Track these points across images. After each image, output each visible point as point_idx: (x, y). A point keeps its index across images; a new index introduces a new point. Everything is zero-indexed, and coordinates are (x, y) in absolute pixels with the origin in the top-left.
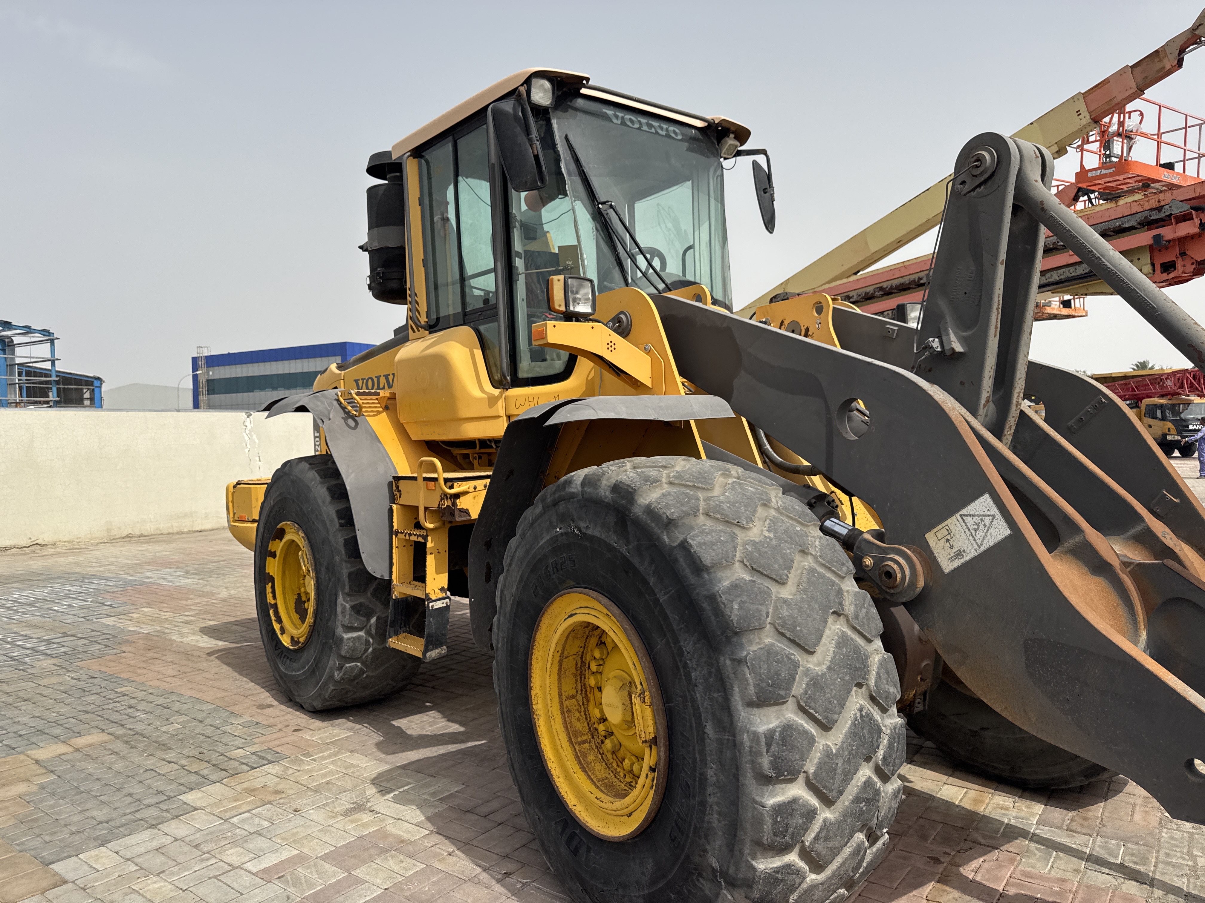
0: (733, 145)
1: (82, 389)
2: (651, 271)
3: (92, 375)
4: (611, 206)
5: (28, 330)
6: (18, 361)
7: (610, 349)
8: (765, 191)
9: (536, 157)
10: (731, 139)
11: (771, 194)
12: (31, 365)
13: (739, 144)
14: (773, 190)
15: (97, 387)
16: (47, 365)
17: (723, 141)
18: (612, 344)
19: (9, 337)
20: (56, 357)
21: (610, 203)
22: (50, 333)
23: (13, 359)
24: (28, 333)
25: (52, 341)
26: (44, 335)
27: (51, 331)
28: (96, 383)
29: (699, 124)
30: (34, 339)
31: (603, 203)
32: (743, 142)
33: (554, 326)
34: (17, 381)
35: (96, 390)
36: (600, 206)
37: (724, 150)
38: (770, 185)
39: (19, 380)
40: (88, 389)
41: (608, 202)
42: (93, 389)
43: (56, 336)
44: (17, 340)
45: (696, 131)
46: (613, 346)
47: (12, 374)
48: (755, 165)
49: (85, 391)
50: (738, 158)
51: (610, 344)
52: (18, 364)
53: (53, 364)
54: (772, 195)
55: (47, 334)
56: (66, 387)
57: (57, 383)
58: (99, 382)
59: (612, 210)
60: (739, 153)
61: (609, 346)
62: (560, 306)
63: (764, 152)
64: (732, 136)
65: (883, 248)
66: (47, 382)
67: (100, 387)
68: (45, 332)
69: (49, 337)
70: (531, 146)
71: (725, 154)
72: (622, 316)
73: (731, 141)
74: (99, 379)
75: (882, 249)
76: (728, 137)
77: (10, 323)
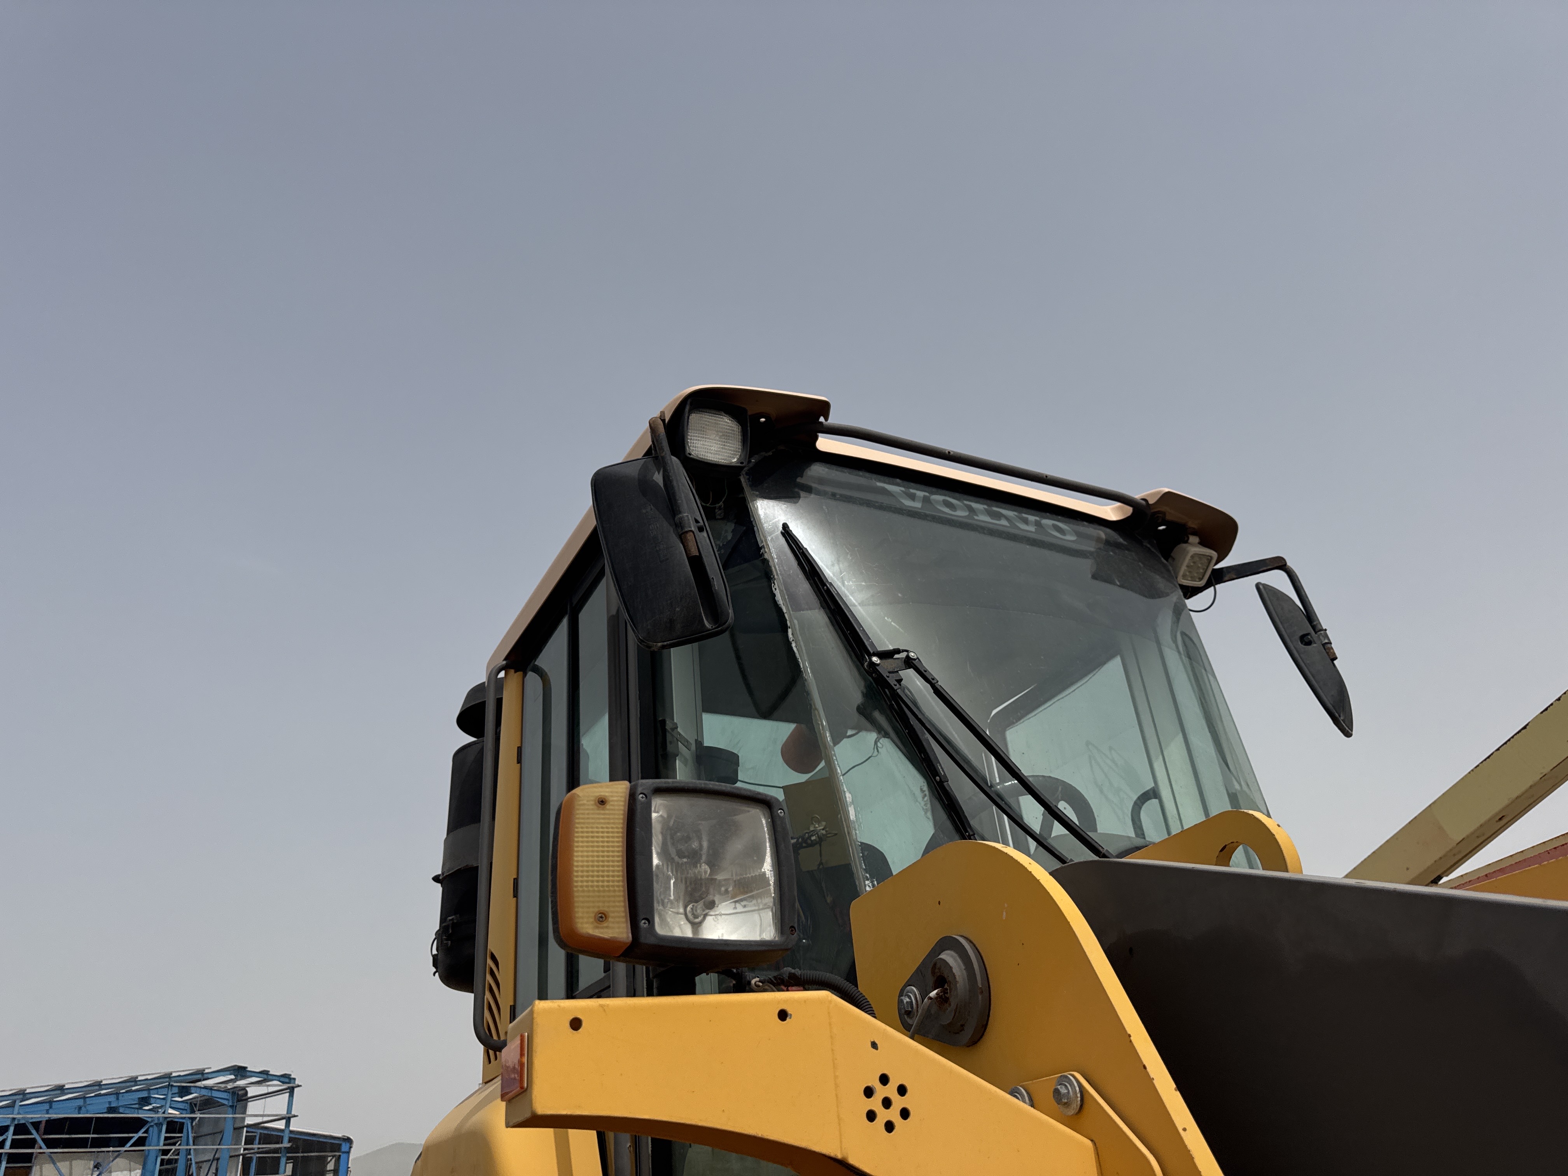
0: (1201, 556)
1: (326, 1157)
2: (1058, 829)
3: (340, 1135)
4: (909, 663)
5: (265, 1076)
6: (249, 1121)
7: (883, 1115)
8: (1305, 640)
9: (697, 563)
10: (1192, 545)
11: (1324, 645)
12: (266, 1125)
13: (1214, 554)
14: (1327, 636)
15: (344, 1152)
16: (281, 1125)
17: (1175, 553)
18: (890, 1091)
19: (244, 1089)
20: (293, 1113)
21: (903, 655)
22: (290, 1079)
23: (244, 1119)
24: (265, 1081)
25: (291, 1090)
26: (283, 1083)
27: (293, 1076)
28: (344, 1147)
29: (1110, 511)
30: (271, 1089)
31: (887, 655)
32: (1224, 549)
33: (576, 1024)
34: (242, 1152)
35: (343, 1156)
36: (875, 659)
37: (1183, 569)
38: (1314, 627)
39: (245, 1149)
40: (333, 1156)
41: (898, 651)
42: (340, 1156)
43: (297, 1082)
44: (252, 1091)
45: (1108, 530)
46: (899, 1103)
47: (238, 1142)
48: (1266, 594)
49: (329, 1159)
50: (1217, 586)
51: (881, 1092)
52: (248, 1126)
53: (288, 1124)
54: (1327, 646)
55: (287, 1080)
56: (305, 1155)
57: (288, 1150)
58: (348, 1145)
59: (911, 672)
60: (1219, 577)
61: (876, 1103)
62: (602, 917)
63: (1279, 564)
64: (1194, 539)
65: (1475, 831)
66: (276, 1151)
67: (348, 1153)
68: (286, 1078)
69: (288, 1084)
70: (682, 537)
71: (1184, 577)
72: (949, 957)
73: (1193, 549)
74: (349, 1140)
75: (1472, 833)
76: (1186, 542)
77: (245, 1068)
